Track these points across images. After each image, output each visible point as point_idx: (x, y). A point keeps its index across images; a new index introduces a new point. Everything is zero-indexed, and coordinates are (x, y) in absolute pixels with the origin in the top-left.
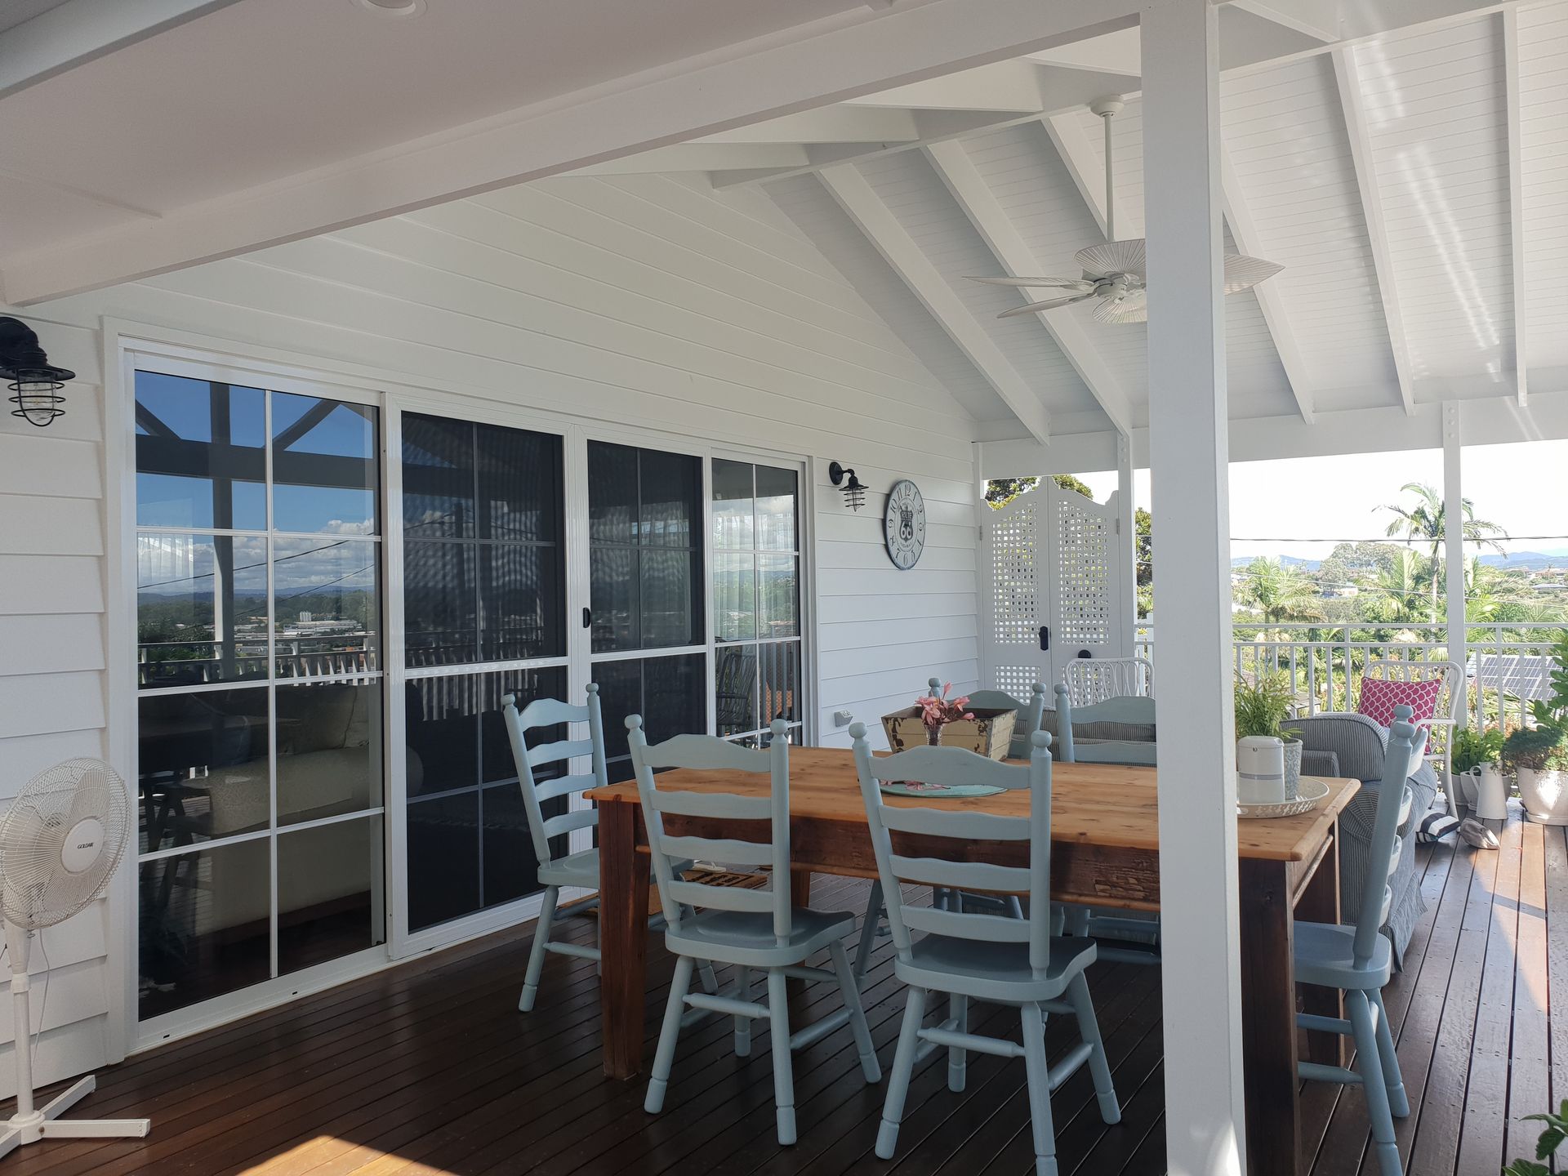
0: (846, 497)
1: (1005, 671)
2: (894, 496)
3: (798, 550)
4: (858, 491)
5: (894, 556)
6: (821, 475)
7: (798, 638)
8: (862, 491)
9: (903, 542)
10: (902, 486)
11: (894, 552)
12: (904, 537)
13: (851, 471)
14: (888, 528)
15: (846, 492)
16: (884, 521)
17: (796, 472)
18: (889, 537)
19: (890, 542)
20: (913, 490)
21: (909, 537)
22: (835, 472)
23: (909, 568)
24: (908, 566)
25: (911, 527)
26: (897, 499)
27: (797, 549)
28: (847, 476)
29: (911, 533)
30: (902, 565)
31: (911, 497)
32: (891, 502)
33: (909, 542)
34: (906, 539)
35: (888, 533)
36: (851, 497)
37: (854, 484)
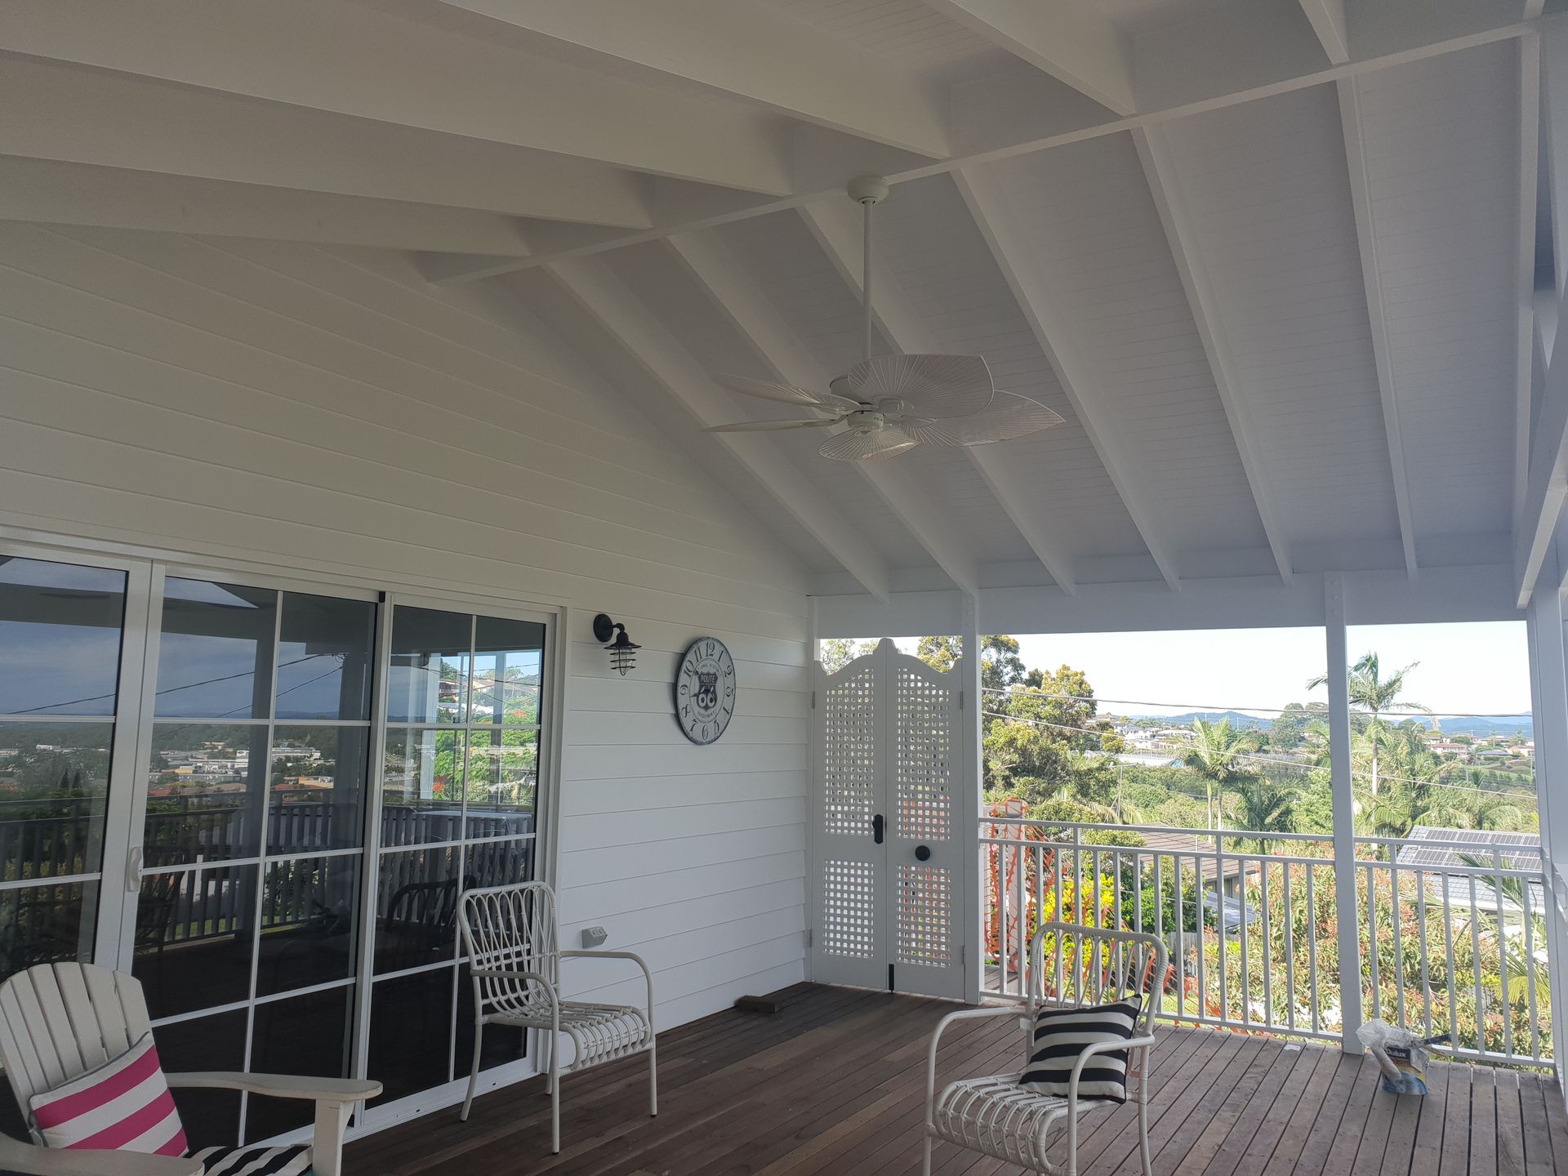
0: (613, 658)
1: (836, 866)
2: (691, 656)
3: (540, 723)
4: (628, 651)
5: (688, 728)
6: (578, 628)
7: (532, 836)
8: (634, 650)
9: (702, 711)
10: (702, 645)
11: (687, 726)
12: (703, 705)
13: (621, 626)
14: (679, 695)
15: (612, 651)
16: (674, 687)
17: (545, 625)
18: (681, 706)
19: (682, 714)
20: (718, 649)
21: (711, 705)
22: (603, 627)
23: (709, 743)
24: (711, 737)
25: (714, 692)
26: (694, 662)
27: (540, 721)
28: (616, 631)
29: (714, 700)
30: (700, 739)
31: (716, 657)
32: (686, 664)
33: (710, 711)
34: (706, 708)
35: (679, 701)
36: (617, 658)
37: (623, 642)
